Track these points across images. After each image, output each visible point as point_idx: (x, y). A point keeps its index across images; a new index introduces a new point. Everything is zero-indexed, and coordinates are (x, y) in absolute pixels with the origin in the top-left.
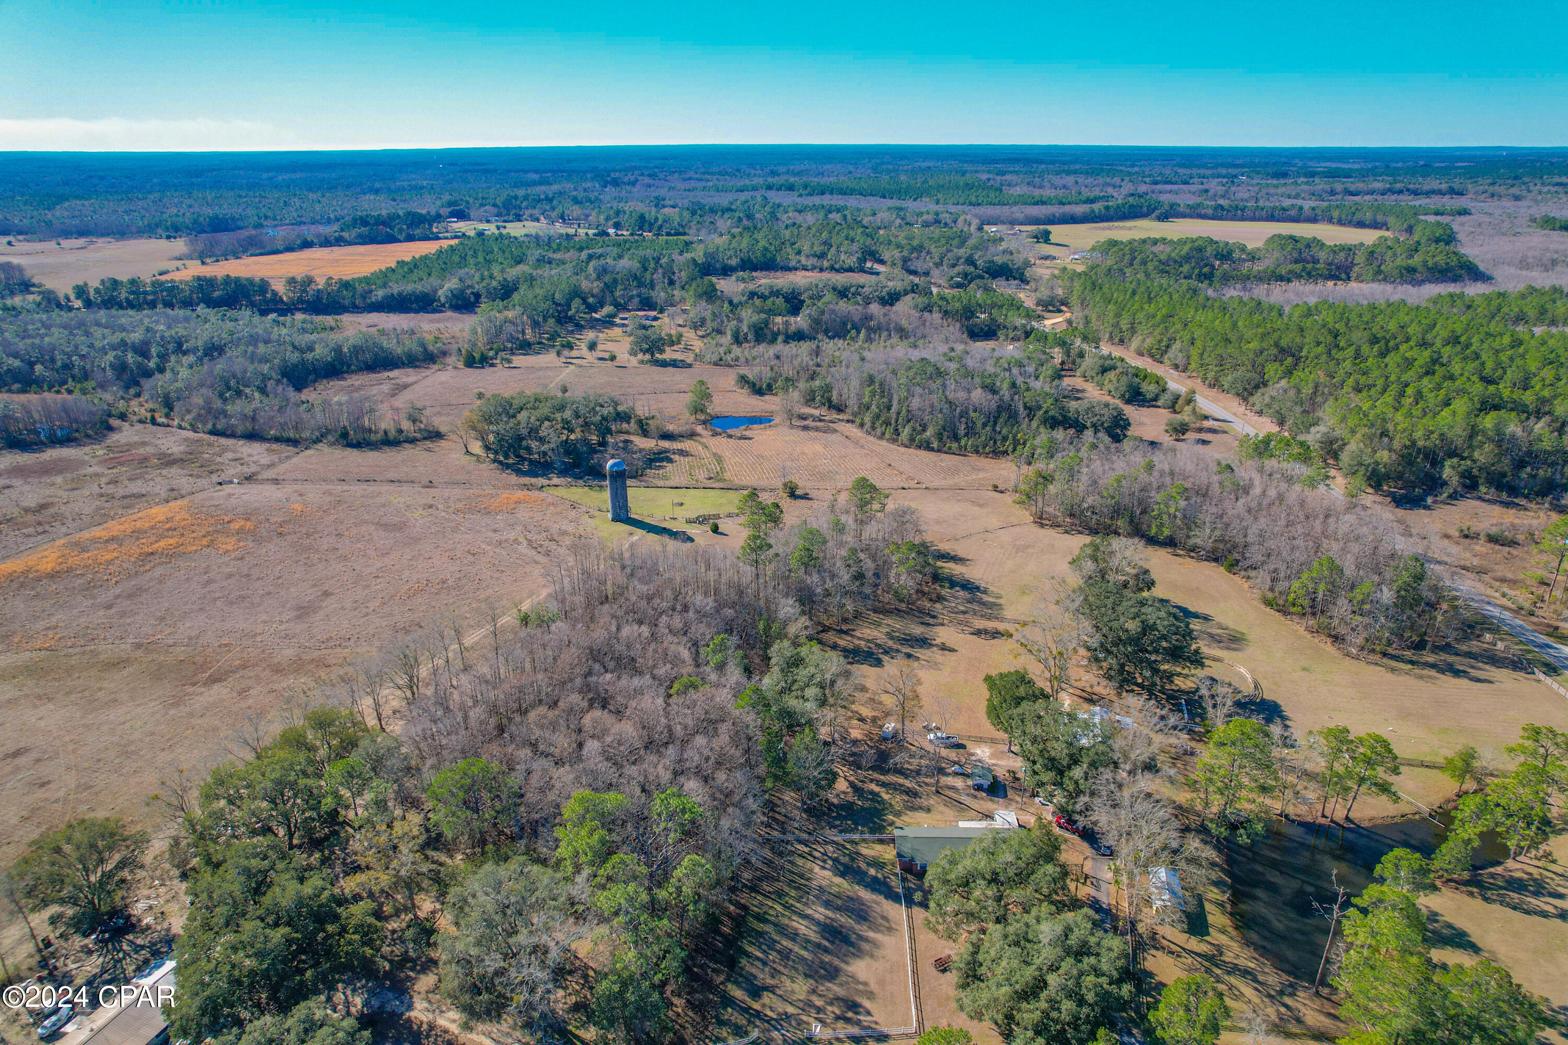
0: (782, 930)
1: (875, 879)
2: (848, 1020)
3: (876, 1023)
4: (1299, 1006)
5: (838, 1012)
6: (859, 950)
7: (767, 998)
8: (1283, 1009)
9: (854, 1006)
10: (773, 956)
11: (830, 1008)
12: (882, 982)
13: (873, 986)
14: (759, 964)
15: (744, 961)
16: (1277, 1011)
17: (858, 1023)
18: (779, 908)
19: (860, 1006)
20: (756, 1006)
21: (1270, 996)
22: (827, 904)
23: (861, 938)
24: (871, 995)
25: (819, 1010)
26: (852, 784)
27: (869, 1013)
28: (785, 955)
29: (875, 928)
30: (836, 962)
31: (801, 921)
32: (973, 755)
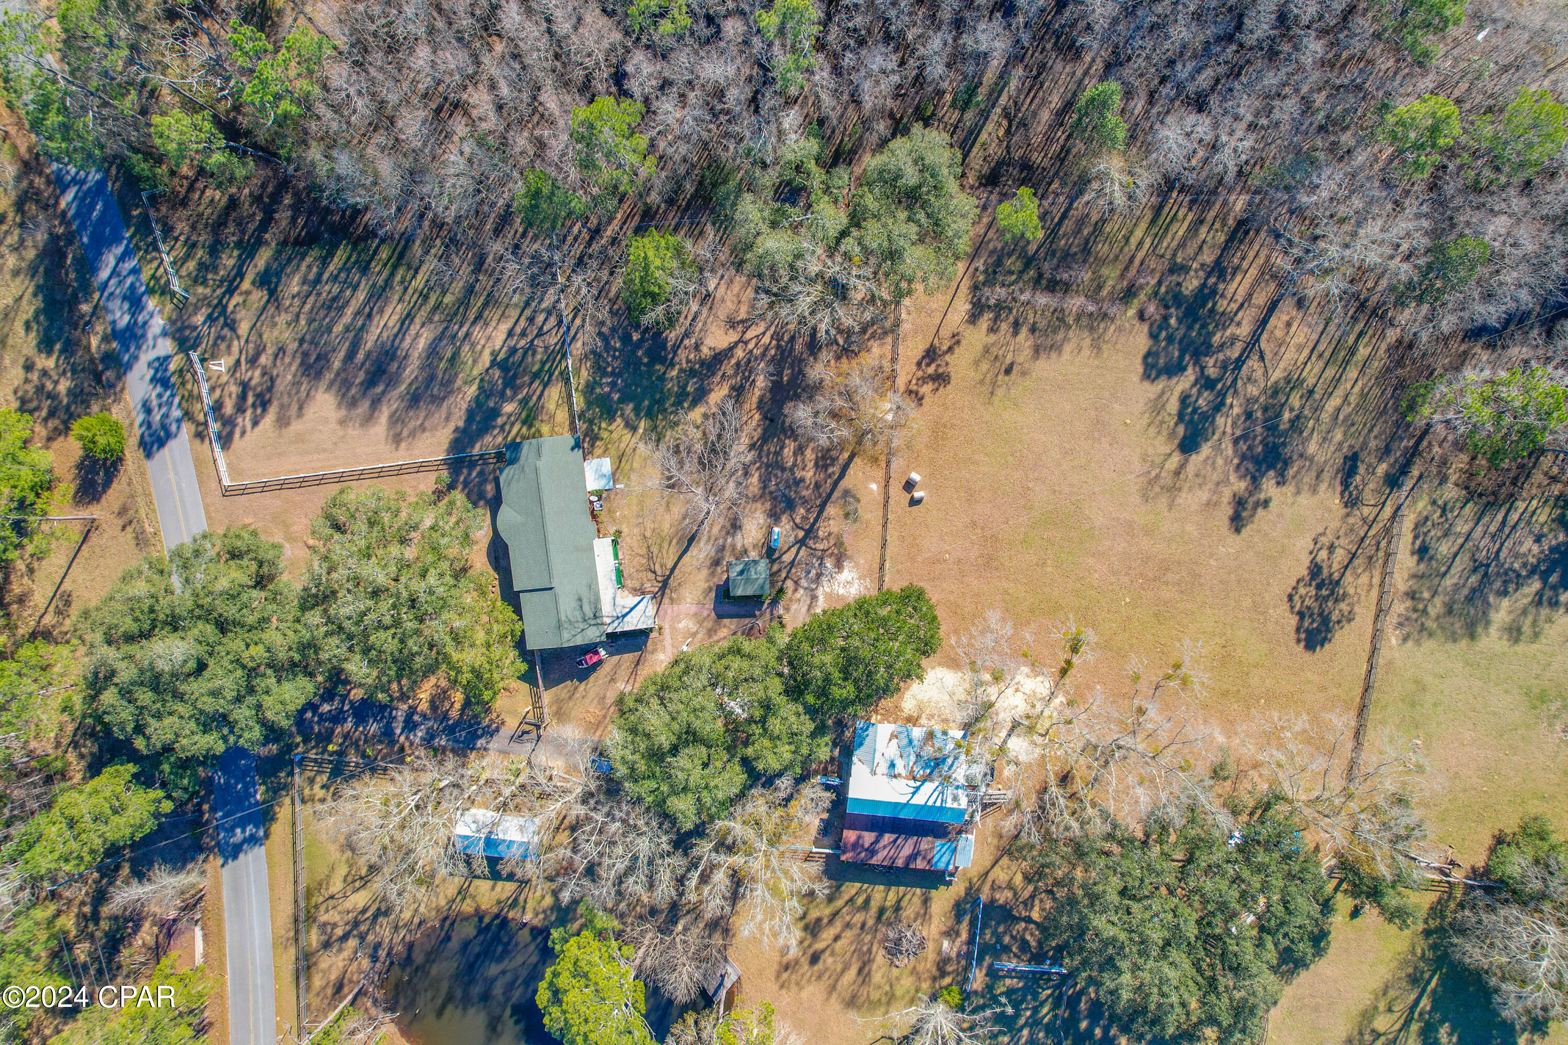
0: (379, 295)
1: (495, 413)
2: (243, 397)
3: (243, 433)
4: (346, 954)
5: (253, 383)
6: (353, 403)
7: (259, 297)
8: (339, 932)
9: (263, 403)
10: (328, 289)
11: (257, 373)
12: (300, 438)
13: (296, 426)
14: (311, 277)
15: (315, 253)
16: (335, 926)
17: (240, 409)
18: (419, 282)
19: (264, 410)
20: (246, 285)
21: (356, 924)
22: (433, 351)
23: (376, 403)
24: (283, 422)
25: (253, 361)
26: (720, 357)
27: (255, 423)
28: (334, 305)
29: (395, 420)
30: (329, 376)
31: (395, 317)
32: (839, 565)
